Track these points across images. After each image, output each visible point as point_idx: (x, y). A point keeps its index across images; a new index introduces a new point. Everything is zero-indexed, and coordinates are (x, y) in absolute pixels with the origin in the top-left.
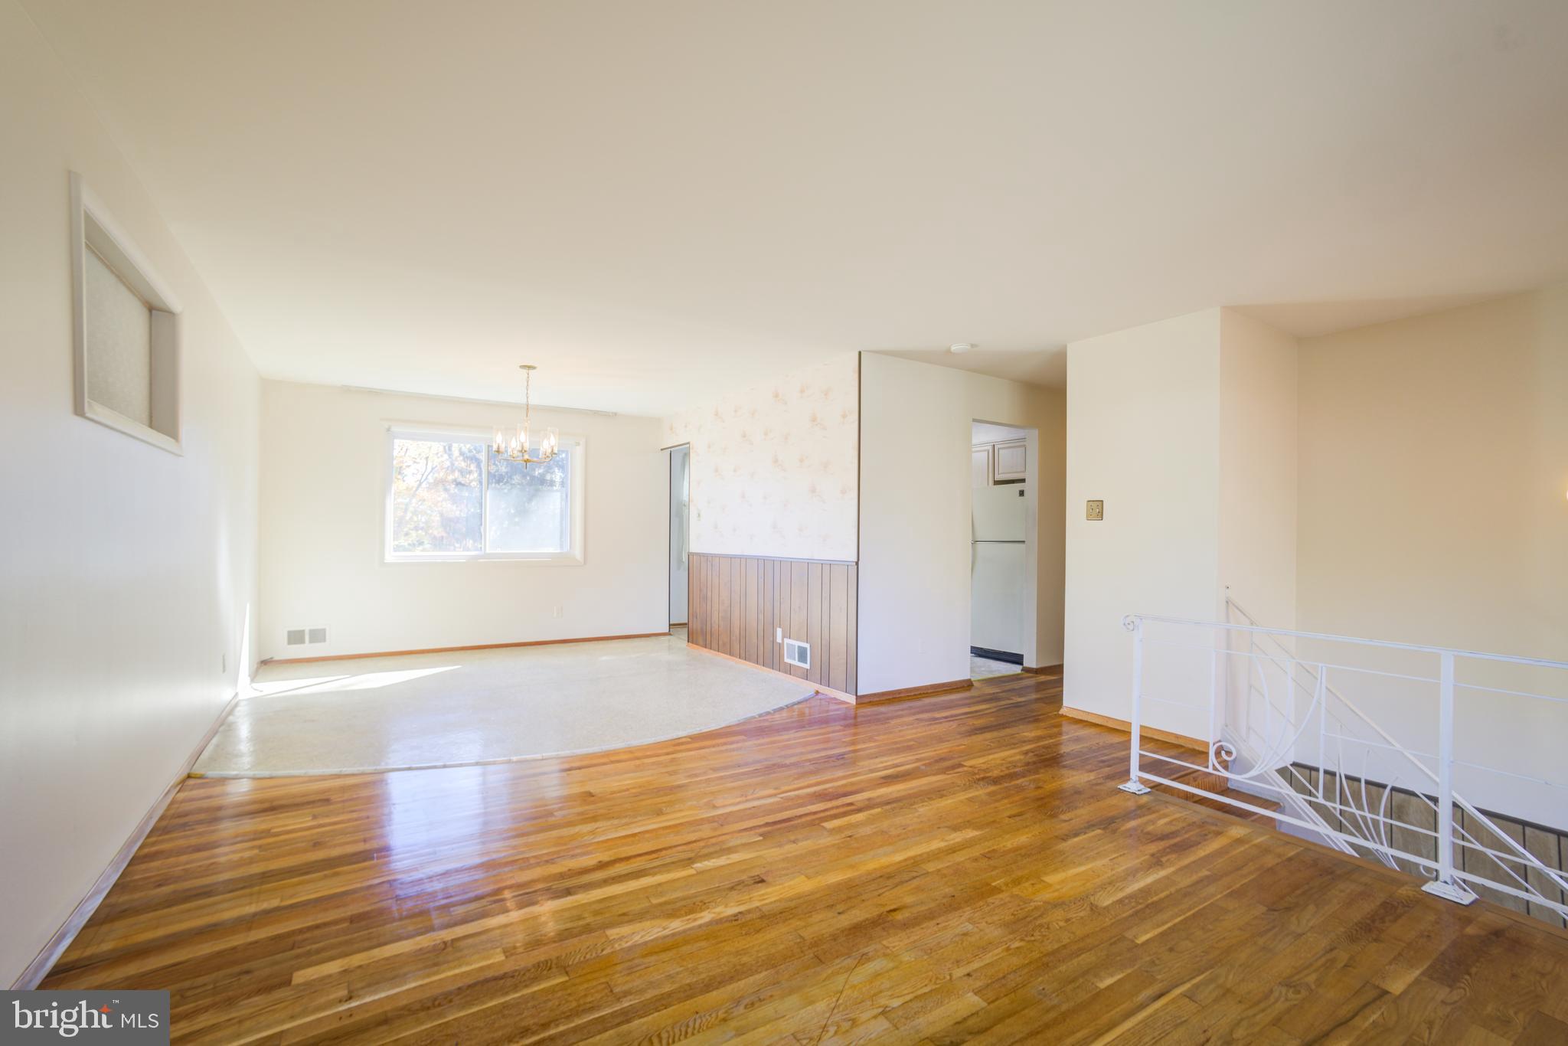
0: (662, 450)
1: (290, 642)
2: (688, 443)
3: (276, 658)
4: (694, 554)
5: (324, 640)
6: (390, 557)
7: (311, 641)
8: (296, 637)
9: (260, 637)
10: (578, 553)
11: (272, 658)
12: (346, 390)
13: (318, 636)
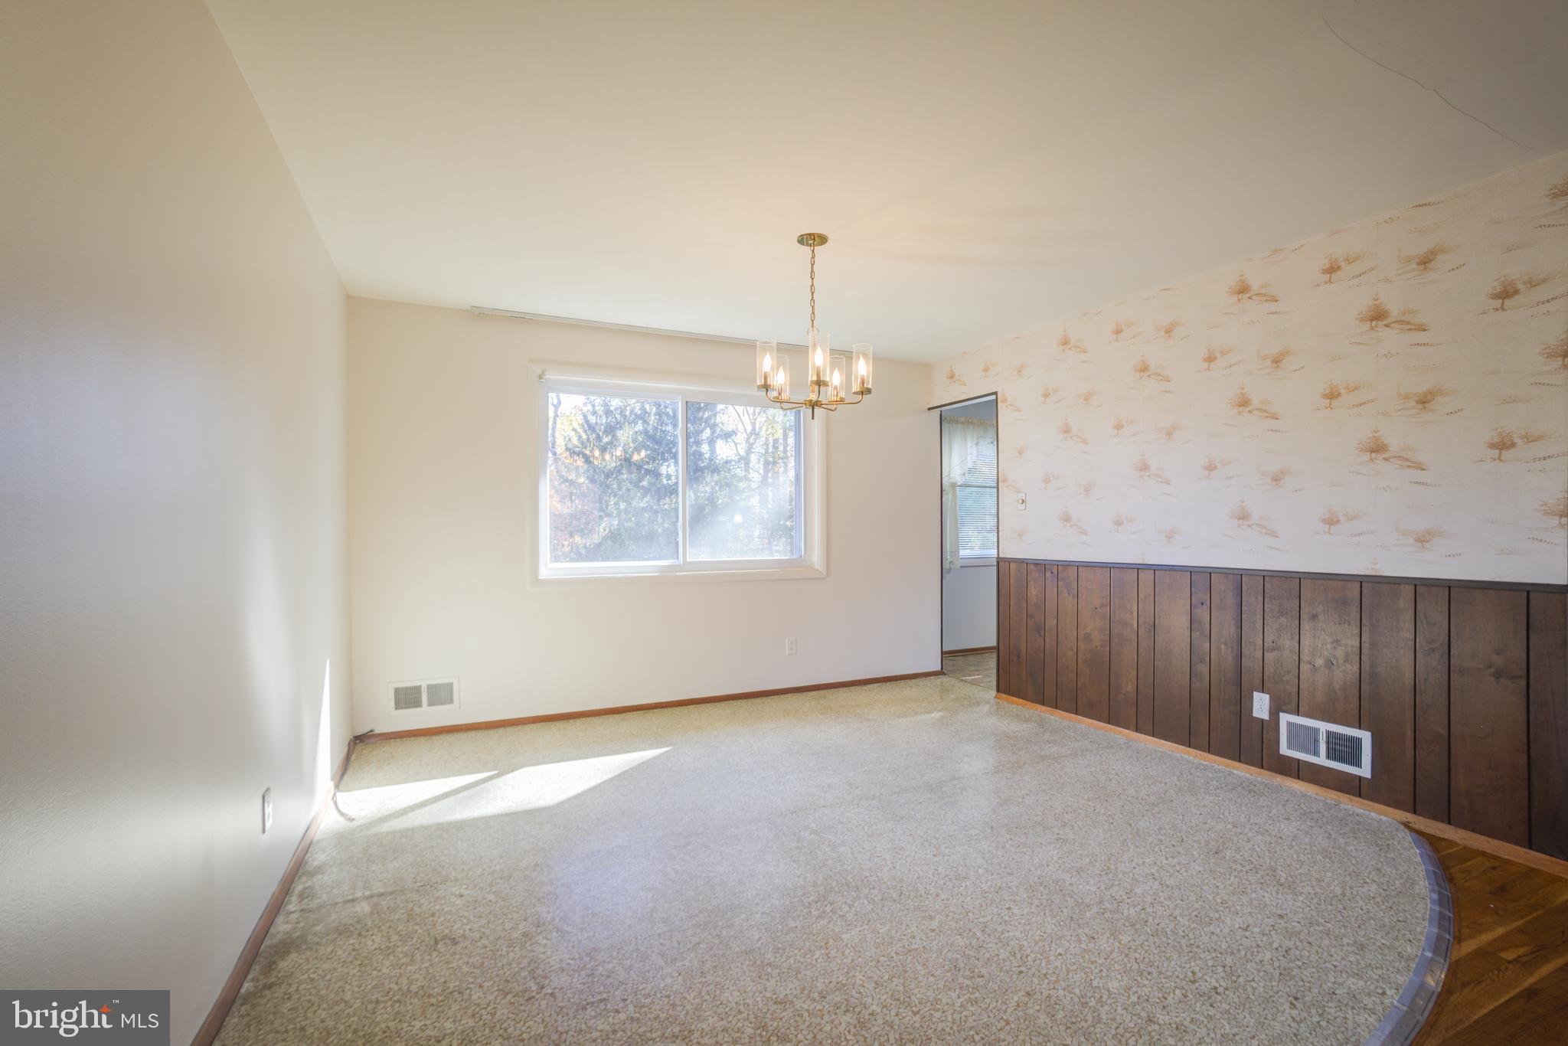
0: (929, 409)
1: (399, 705)
2: (995, 393)
3: (377, 731)
4: (1009, 561)
5: (451, 701)
6: (549, 568)
7: (430, 704)
8: (407, 698)
9: (351, 700)
10: (817, 559)
11: (372, 731)
12: (479, 315)
13: (441, 694)
